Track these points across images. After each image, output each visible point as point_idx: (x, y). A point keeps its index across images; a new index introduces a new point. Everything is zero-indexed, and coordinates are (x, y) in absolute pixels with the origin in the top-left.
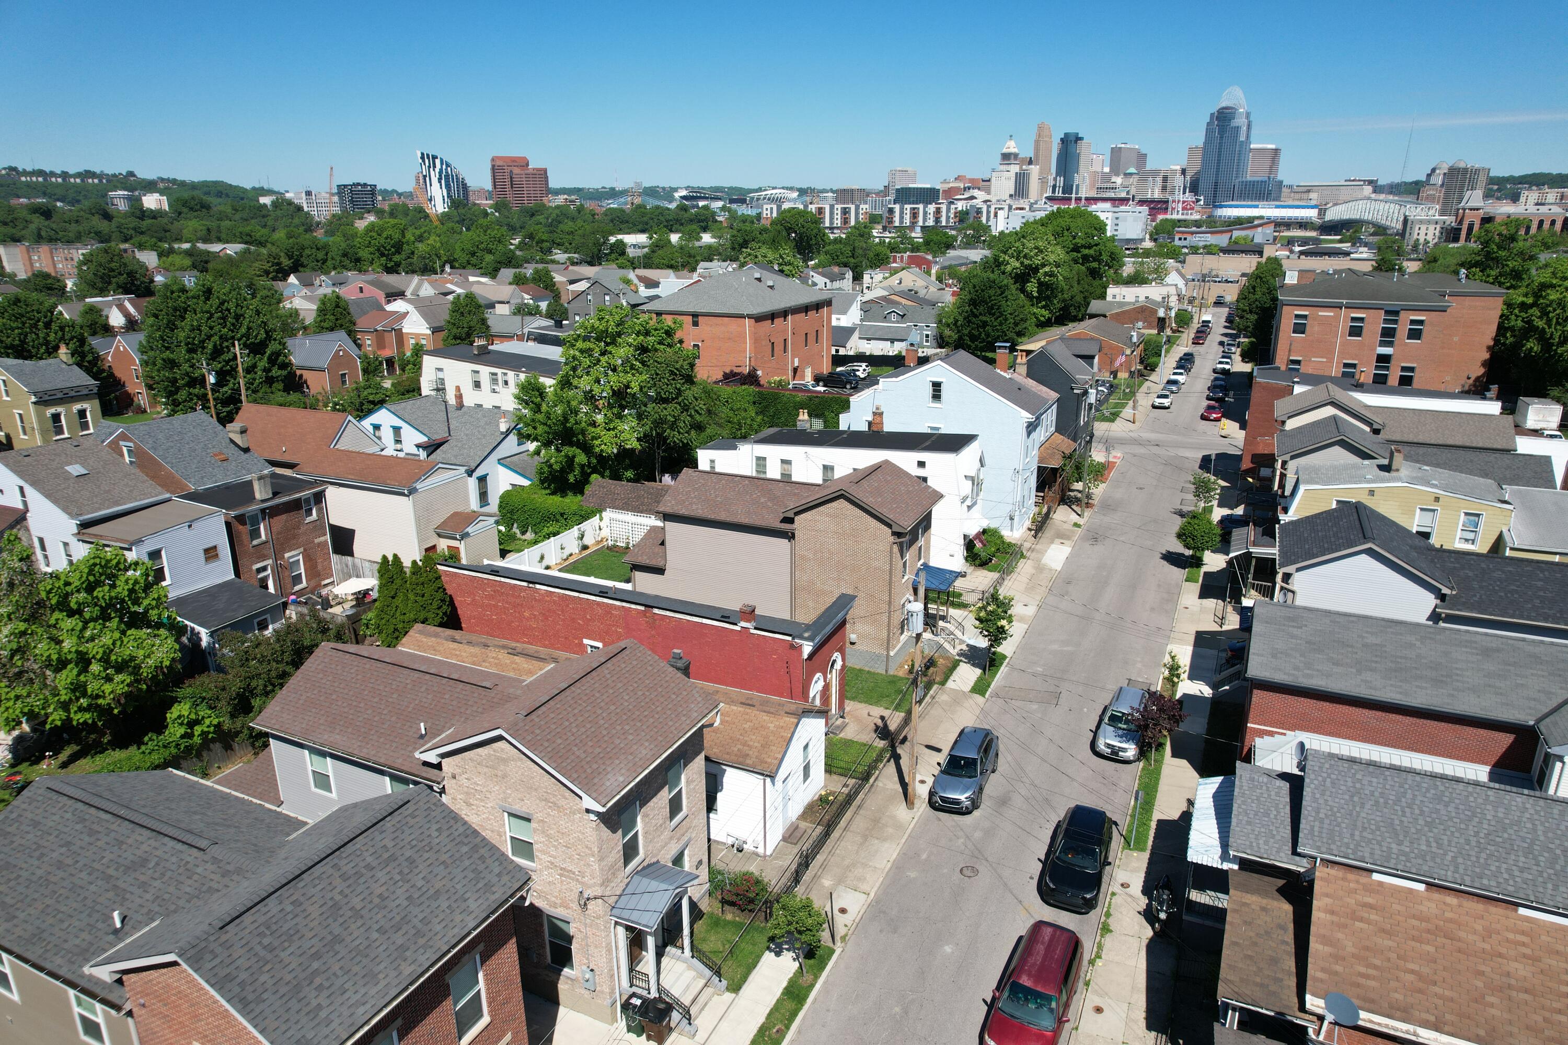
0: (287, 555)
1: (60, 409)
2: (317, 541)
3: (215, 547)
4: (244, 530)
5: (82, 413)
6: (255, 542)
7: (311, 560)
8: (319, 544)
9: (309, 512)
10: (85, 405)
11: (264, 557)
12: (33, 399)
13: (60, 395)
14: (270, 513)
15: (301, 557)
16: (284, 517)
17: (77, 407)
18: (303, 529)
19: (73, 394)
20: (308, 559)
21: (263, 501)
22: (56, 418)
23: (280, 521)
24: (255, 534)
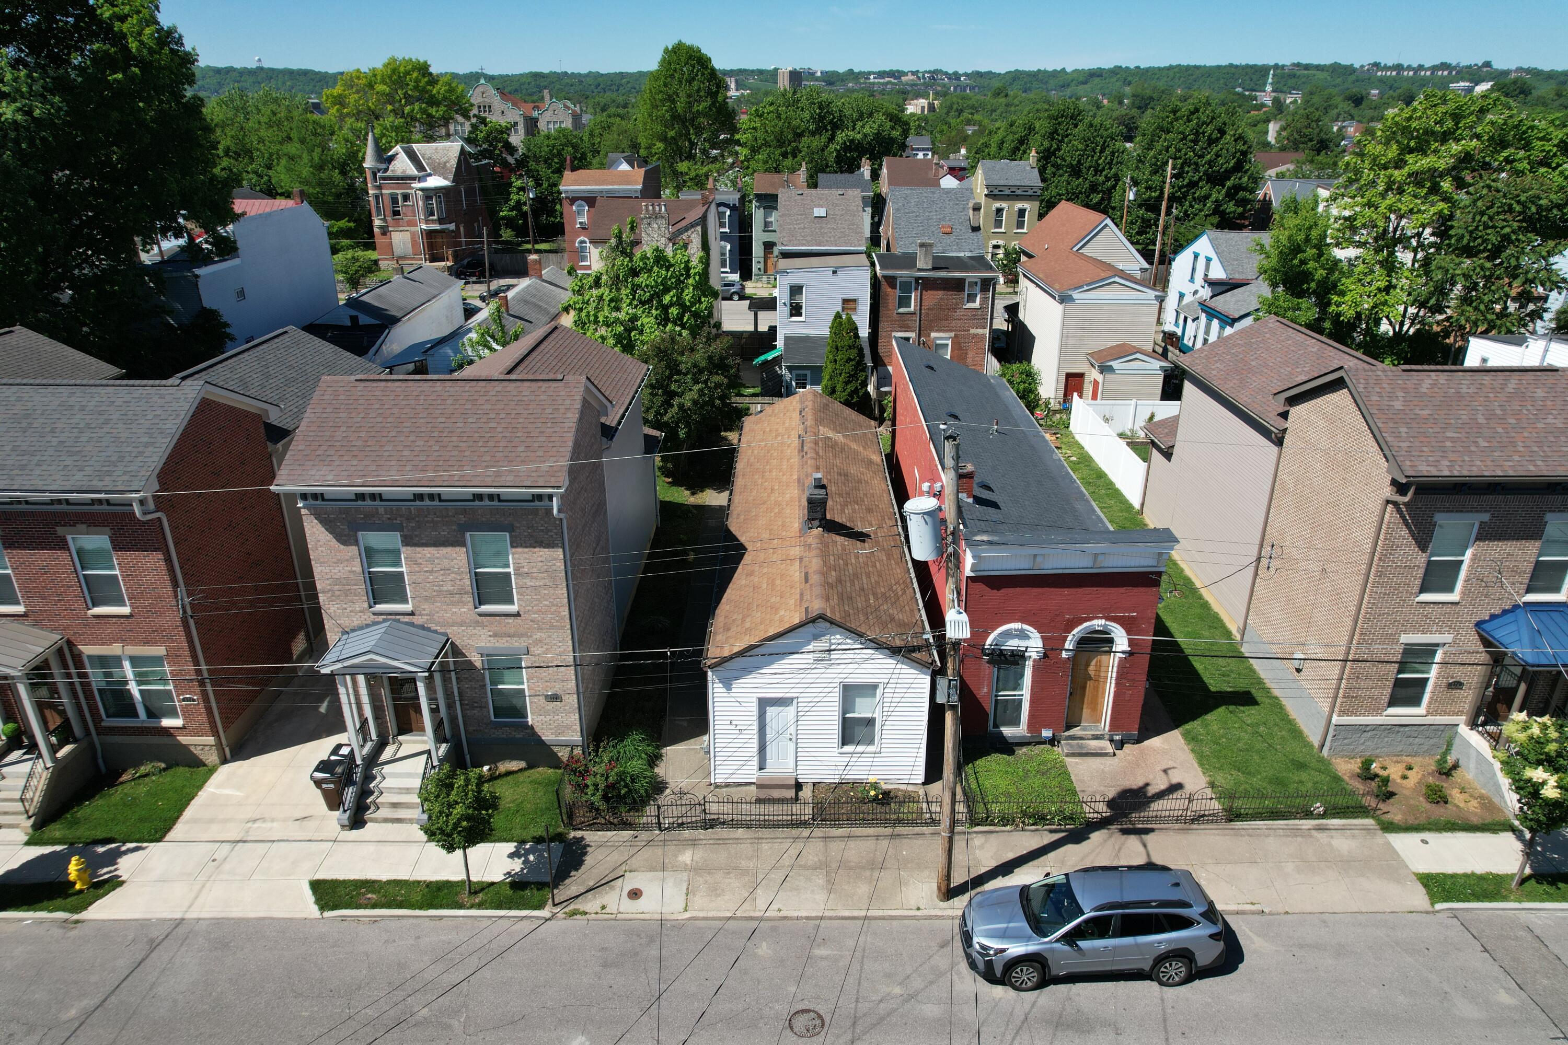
0: (933, 335)
1: (1004, 205)
2: (972, 331)
3: (855, 301)
4: (891, 295)
5: (1022, 213)
6: (901, 310)
7: (960, 349)
8: (974, 336)
9: (971, 298)
10: (1026, 205)
11: (907, 328)
12: (986, 192)
13: (1007, 192)
14: (927, 284)
15: (950, 342)
16: (940, 293)
17: (1019, 205)
18: (959, 313)
19: (1019, 192)
20: (958, 345)
21: (920, 270)
22: (999, 211)
23: (933, 297)
24: (904, 302)
